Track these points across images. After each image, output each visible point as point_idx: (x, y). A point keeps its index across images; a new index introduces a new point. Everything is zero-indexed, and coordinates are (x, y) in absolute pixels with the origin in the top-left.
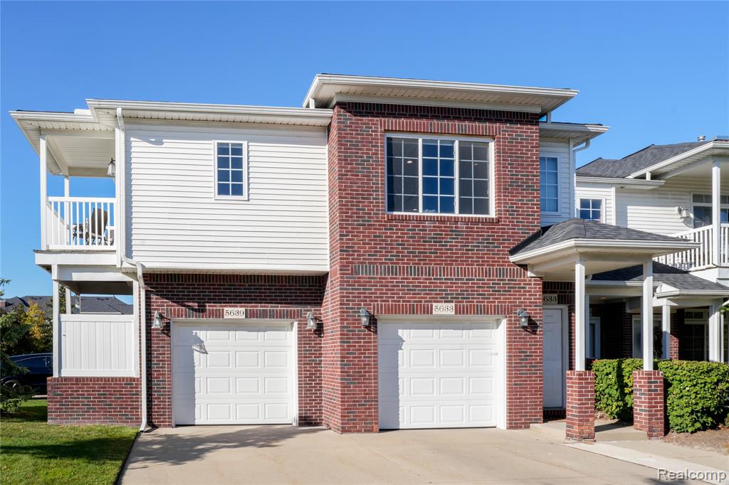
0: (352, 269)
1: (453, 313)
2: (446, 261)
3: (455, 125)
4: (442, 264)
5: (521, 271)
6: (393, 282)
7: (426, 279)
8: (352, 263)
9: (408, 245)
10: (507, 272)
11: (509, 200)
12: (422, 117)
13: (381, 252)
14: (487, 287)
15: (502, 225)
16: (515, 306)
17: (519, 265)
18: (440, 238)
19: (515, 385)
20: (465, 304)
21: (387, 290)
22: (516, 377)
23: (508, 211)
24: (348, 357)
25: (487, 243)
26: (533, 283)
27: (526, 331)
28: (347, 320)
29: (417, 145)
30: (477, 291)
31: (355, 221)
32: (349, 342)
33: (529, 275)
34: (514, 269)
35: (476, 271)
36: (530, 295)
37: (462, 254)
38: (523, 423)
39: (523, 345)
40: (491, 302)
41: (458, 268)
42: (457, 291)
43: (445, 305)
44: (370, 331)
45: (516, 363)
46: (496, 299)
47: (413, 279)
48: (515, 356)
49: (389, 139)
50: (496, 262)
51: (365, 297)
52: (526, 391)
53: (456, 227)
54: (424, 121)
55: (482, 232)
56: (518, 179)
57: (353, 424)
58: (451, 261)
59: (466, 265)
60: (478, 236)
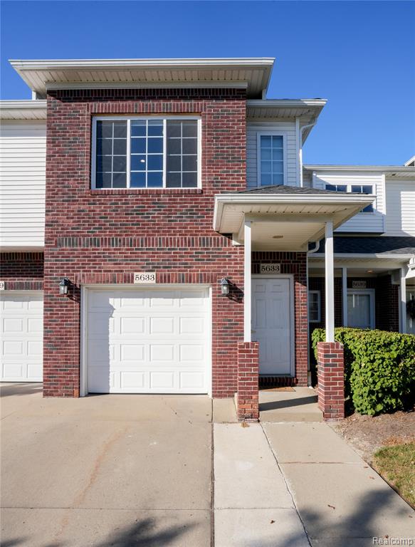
0: (56, 241)
1: (154, 281)
2: (148, 232)
3: (160, 104)
4: (143, 235)
5: (225, 240)
6: (95, 253)
7: (128, 250)
8: (56, 236)
9: (111, 218)
10: (211, 241)
11: (214, 172)
12: (128, 99)
13: (84, 225)
14: (190, 256)
15: (206, 196)
16: (219, 274)
17: (224, 234)
18: (142, 210)
19: (219, 353)
20: (167, 273)
21: (89, 261)
22: (220, 346)
23: (213, 182)
24: (50, 325)
25: (190, 214)
26: (238, 251)
27: (232, 299)
28: (50, 289)
29: (126, 127)
30: (179, 260)
31: (60, 197)
32: (52, 310)
33: (233, 244)
34: (218, 239)
35: (178, 241)
36: (236, 264)
37: (165, 225)
38: (228, 392)
39: (227, 314)
40: (194, 271)
41: (160, 238)
42: (158, 260)
43: (146, 274)
44: (73, 299)
45: (220, 331)
46: (200, 267)
47: (115, 249)
48: (219, 324)
49: (99, 123)
50: (199, 231)
51: (68, 268)
52: (230, 360)
53: (159, 200)
54: (130, 103)
55: (185, 203)
56: (224, 151)
57: (55, 388)
58: (153, 231)
59: (169, 235)
60: (181, 207)
